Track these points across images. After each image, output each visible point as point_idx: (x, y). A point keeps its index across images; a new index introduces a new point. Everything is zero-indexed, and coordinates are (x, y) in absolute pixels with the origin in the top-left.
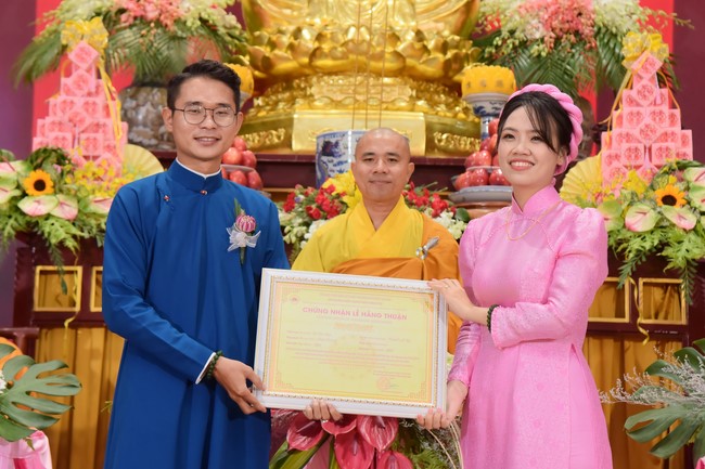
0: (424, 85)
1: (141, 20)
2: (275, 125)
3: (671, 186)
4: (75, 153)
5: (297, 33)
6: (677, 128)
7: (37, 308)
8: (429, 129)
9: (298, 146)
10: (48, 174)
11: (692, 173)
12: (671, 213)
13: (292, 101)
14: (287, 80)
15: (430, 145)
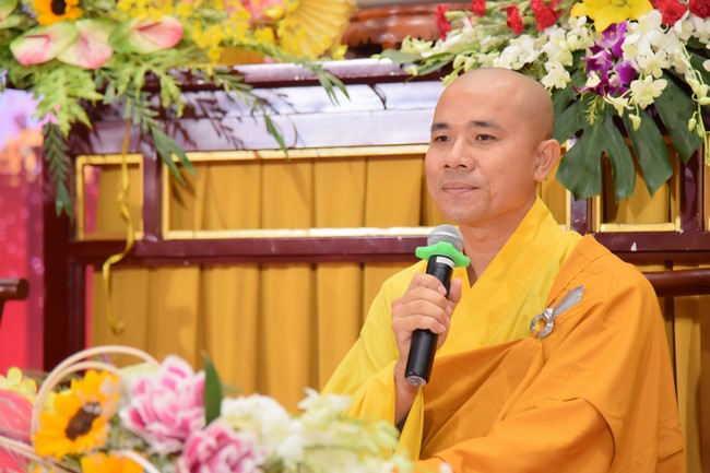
7: (81, 236)
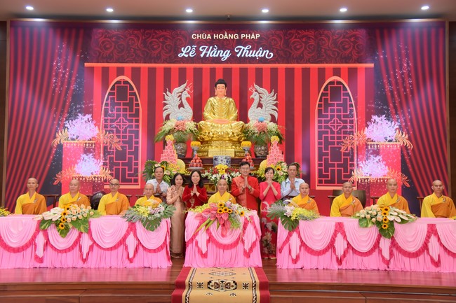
0: (234, 143)
1: (179, 131)
2: (205, 152)
3: (279, 166)
4: (168, 162)
5: (209, 133)
6: (281, 155)
8: (235, 152)
9: (209, 156)
10: (164, 166)
11: (283, 164)
12: (278, 172)
13: (208, 146)
14: (207, 142)
15: (235, 155)
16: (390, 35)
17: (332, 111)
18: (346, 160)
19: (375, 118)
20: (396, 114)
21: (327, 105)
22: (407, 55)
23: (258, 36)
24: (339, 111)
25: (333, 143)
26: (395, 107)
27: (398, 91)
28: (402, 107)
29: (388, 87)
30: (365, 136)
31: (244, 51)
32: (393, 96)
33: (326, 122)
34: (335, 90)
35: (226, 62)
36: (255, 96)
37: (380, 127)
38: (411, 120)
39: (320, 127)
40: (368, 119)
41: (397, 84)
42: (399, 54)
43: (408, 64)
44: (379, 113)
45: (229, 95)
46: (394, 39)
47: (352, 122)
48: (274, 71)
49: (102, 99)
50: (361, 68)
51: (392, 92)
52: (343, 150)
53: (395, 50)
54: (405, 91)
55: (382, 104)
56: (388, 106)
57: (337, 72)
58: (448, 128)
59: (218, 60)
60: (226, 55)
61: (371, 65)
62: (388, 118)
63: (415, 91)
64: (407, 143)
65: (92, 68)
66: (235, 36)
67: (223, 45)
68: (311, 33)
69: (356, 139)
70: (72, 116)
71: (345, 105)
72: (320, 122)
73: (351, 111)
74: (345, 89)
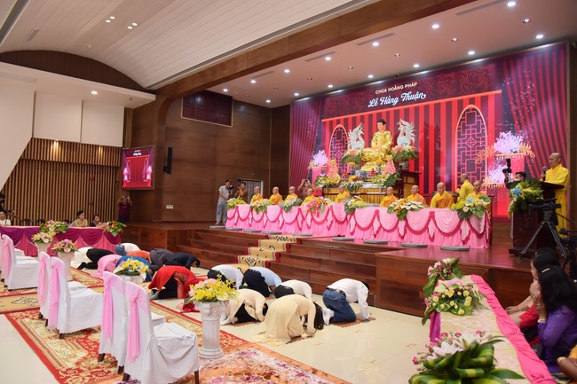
16: (515, 64)
17: (468, 132)
18: (478, 170)
19: (502, 134)
20: (521, 129)
21: (464, 127)
22: (531, 79)
23: (416, 84)
24: (473, 131)
25: (469, 157)
26: (520, 124)
27: (523, 109)
28: (526, 124)
29: (513, 108)
30: (494, 150)
31: (407, 96)
32: (518, 114)
33: (464, 141)
34: (471, 115)
35: (396, 106)
36: (401, 128)
37: (506, 141)
38: (534, 134)
39: (459, 146)
40: (497, 135)
41: (522, 104)
42: (524, 79)
43: (531, 85)
44: (506, 130)
45: (387, 129)
46: (519, 67)
47: (483, 139)
48: (427, 107)
49: (330, 140)
50: (491, 95)
51: (517, 111)
52: (476, 162)
53: (520, 76)
54: (529, 109)
55: (509, 122)
56: (514, 123)
57: (472, 101)
58: (568, 137)
59: (390, 105)
60: (395, 101)
61: (500, 91)
62: (513, 133)
63: (538, 108)
64: (530, 153)
65: (325, 122)
66: (401, 87)
67: (393, 95)
68: (452, 75)
69: (487, 152)
70: (316, 152)
71: (478, 127)
72: (459, 141)
73: (483, 130)
74: (478, 113)
